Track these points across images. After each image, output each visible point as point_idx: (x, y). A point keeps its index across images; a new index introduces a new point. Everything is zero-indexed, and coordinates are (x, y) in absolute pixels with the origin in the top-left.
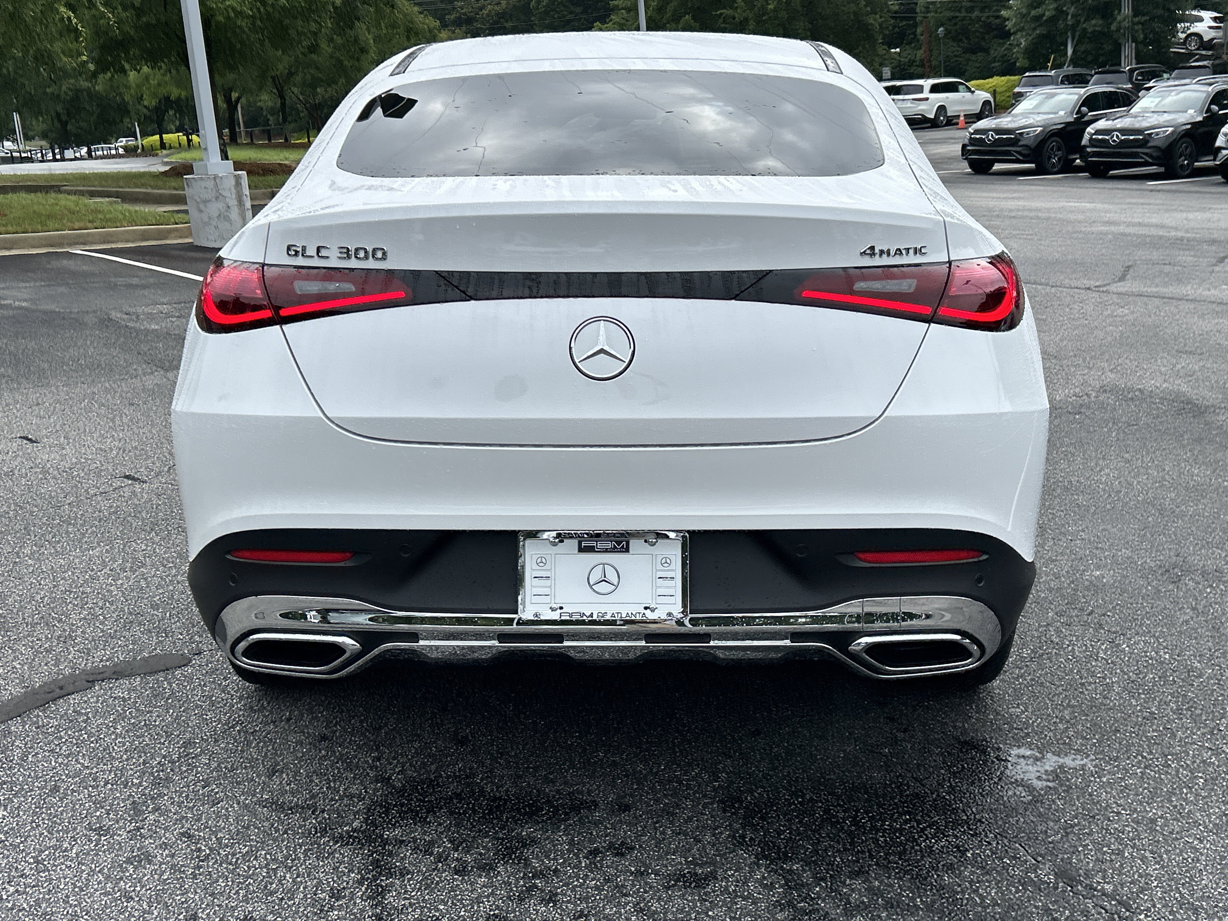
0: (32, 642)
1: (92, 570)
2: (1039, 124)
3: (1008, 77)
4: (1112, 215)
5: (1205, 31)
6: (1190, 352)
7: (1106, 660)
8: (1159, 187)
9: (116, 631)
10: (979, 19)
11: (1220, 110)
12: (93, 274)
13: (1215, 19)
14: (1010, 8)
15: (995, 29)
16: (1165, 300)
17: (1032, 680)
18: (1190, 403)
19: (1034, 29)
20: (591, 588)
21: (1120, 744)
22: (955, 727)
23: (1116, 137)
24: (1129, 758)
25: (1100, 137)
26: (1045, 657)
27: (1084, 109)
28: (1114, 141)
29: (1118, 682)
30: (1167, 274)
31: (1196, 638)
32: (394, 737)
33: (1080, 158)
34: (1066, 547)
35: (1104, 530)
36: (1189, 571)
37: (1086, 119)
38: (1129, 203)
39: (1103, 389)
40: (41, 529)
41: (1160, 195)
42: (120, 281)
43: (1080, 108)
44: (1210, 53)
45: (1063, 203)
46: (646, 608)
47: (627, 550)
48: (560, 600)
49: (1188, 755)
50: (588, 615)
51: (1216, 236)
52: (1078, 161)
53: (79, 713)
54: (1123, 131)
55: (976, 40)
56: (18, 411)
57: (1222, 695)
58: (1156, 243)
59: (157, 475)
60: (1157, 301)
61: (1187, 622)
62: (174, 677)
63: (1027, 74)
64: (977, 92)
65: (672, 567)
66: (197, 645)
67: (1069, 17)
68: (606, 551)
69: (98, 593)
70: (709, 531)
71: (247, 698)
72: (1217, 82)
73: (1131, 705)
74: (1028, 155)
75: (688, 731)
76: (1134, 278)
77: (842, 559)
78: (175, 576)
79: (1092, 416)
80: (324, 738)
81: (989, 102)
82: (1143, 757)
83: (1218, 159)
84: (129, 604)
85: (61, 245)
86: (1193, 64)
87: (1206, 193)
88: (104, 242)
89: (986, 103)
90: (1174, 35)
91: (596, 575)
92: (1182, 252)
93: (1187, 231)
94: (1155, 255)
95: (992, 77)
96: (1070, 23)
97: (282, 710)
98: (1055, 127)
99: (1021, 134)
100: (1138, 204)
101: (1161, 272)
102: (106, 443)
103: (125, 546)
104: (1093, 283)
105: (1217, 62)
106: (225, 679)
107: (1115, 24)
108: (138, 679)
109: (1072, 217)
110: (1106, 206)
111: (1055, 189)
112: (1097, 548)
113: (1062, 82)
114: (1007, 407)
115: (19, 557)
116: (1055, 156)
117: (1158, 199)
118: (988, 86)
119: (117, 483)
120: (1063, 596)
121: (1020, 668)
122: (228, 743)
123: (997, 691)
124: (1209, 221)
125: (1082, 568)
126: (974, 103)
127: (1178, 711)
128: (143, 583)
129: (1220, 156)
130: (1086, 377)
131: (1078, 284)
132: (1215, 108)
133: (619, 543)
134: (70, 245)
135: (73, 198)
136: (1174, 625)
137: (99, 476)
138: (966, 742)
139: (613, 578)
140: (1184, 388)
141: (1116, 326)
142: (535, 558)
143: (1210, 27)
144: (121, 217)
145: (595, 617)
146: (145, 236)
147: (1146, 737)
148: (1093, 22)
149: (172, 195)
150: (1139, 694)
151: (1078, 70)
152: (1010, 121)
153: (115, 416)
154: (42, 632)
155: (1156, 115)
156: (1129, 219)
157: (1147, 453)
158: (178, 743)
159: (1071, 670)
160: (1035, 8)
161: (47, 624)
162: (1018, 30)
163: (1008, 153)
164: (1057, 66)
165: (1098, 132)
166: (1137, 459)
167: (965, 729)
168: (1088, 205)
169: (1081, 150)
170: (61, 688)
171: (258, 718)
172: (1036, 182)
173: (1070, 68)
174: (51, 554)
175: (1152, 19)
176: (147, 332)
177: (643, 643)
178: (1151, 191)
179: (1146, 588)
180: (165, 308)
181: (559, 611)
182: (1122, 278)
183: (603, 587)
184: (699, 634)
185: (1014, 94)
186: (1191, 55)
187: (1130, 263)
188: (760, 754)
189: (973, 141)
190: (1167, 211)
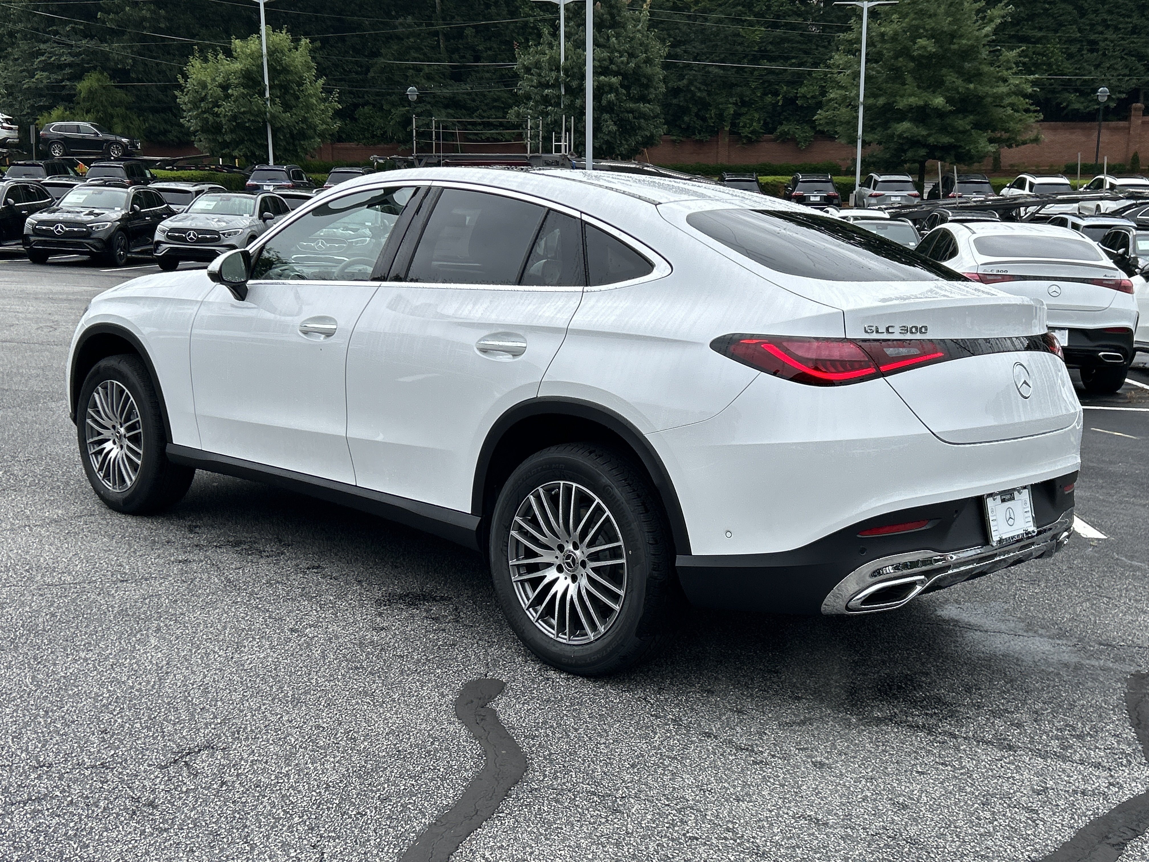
20: (1008, 523)
23: (61, 228)
25: (43, 227)
27: (10, 200)
28: (58, 232)
43: (6, 198)
46: (1024, 531)
47: (1014, 499)
54: (65, 223)
65: (1027, 505)
68: (1009, 500)
83: (159, 251)
129: (160, 249)
133: (1011, 495)
165: (39, 223)
183: (1011, 522)
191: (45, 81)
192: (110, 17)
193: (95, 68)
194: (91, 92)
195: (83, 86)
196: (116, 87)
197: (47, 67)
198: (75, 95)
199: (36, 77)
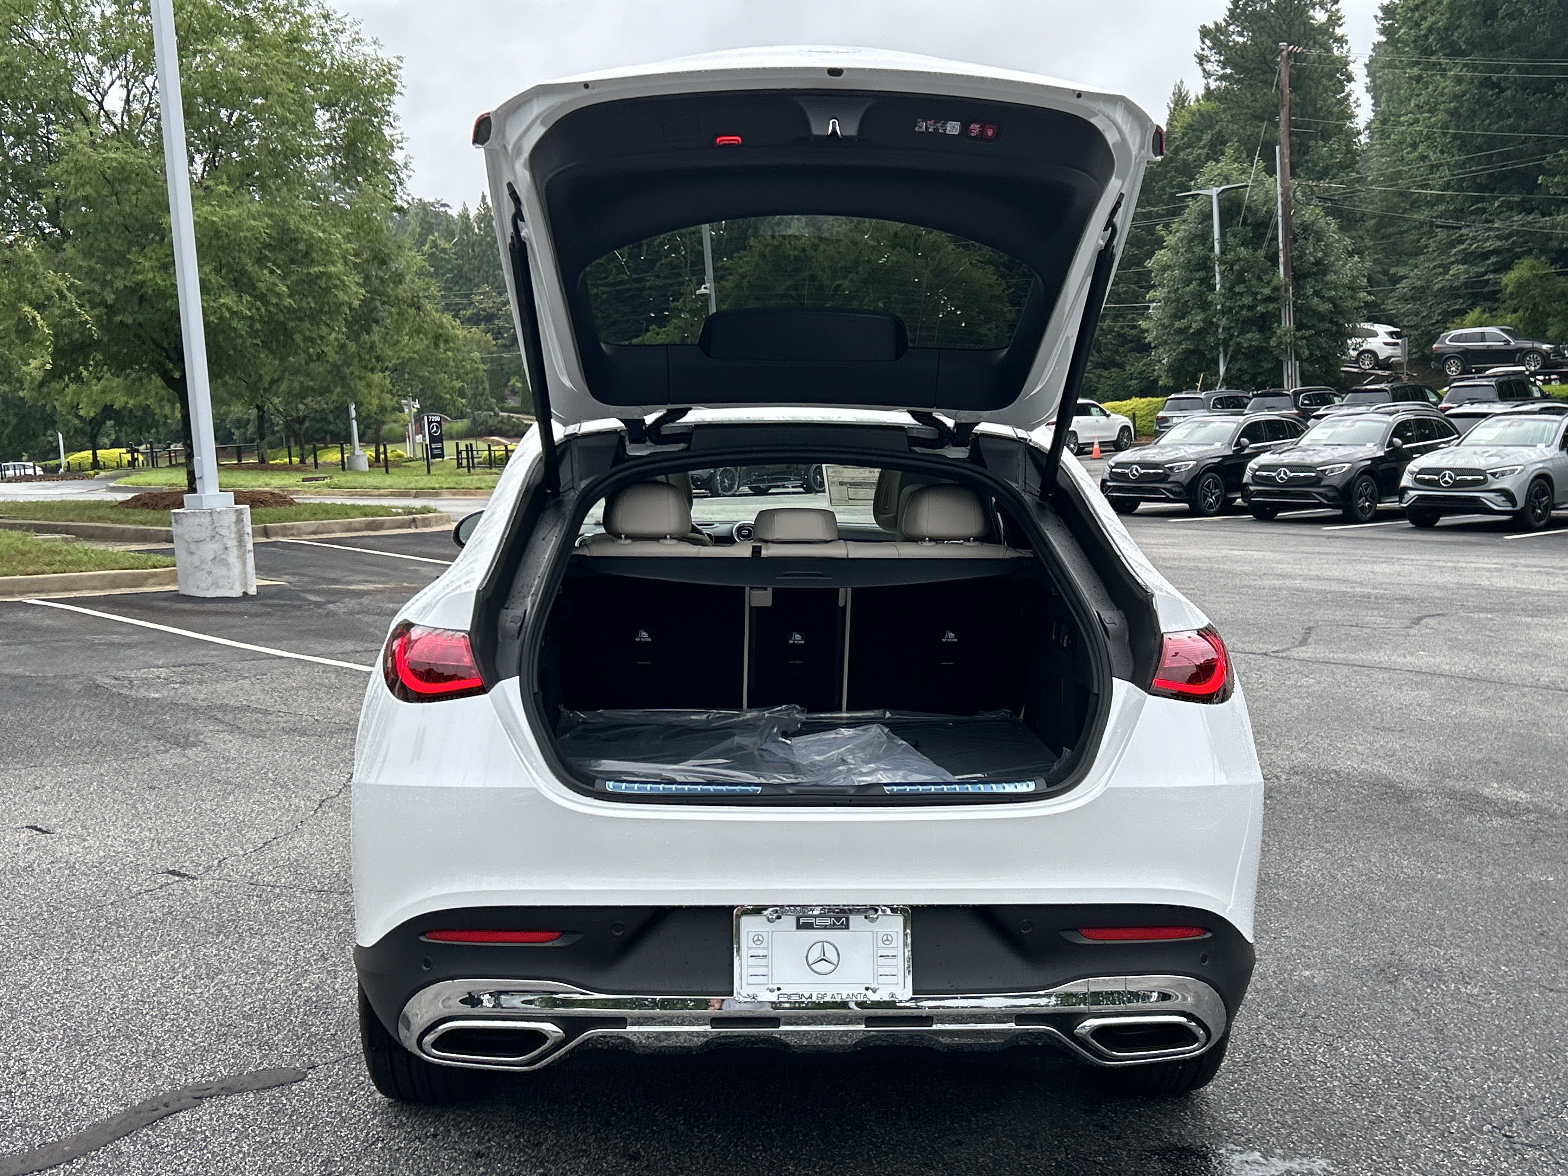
0: (116, 1056)
1: (163, 978)
2: (1192, 457)
3: (1149, 399)
4: (1284, 566)
5: (1380, 348)
6: (1389, 729)
7: (1325, 1064)
8: (1338, 533)
9: (210, 1044)
10: (1111, 330)
11: (1404, 443)
12: (60, 631)
13: (1391, 334)
14: (1149, 318)
15: (1131, 341)
16: (1356, 668)
17: (1248, 1084)
18: (1394, 786)
19: (1180, 343)
20: (809, 966)
21: (1347, 1147)
22: (1170, 1133)
23: (1284, 474)
24: (1358, 1162)
25: (1265, 474)
26: (1259, 1061)
27: (1244, 440)
28: (1281, 478)
29: (1339, 1087)
30: (1355, 638)
31: (1419, 1041)
32: (558, 1154)
33: (1242, 497)
34: (1270, 946)
35: (1309, 927)
36: (1407, 969)
37: (1247, 451)
38: (1303, 552)
39: (1294, 771)
40: (87, 932)
41: (1338, 543)
42: (97, 638)
43: (1239, 438)
44: (1387, 373)
45: (1225, 551)
46: (867, 989)
47: (847, 927)
48: (776, 980)
49: (1419, 1157)
50: (807, 995)
51: (1408, 593)
52: (1239, 500)
53: (194, 1132)
54: (1292, 467)
55: (1108, 353)
56: (15, 796)
57: (1450, 1098)
58: (1339, 600)
59: (208, 869)
60: (1345, 669)
61: (1408, 1024)
62: (292, 1092)
63: (1173, 396)
64: (1113, 416)
65: (894, 944)
66: (309, 1058)
67: (1220, 330)
68: (825, 928)
69: (177, 1003)
70: (933, 906)
71: (382, 1113)
72: (1398, 412)
73: (1355, 1108)
74: (1179, 494)
75: (882, 1143)
76: (1316, 642)
77: (1066, 935)
78: (261, 983)
79: (1284, 801)
80: (479, 1155)
81: (1128, 427)
82: (1372, 1160)
83: (1405, 501)
84: (217, 1015)
85: (11, 594)
86: (1368, 387)
87: (1392, 540)
88: (65, 590)
89: (1125, 428)
90: (1344, 349)
91: (815, 954)
92: (1370, 612)
93: (1374, 587)
94: (1339, 615)
95: (1130, 398)
96: (1221, 337)
97: (425, 1127)
98: (1210, 461)
99: (1171, 469)
100: (1313, 553)
101: (1347, 635)
102: (134, 832)
103: (192, 951)
104: (1271, 648)
105: (1397, 384)
106: (351, 1094)
107: (1274, 339)
108: (251, 1095)
109: (1238, 568)
110: (1276, 555)
111: (1214, 533)
112: (1304, 947)
113: (1214, 406)
114: (1222, 779)
115: (71, 964)
116: (1213, 494)
117: (1337, 547)
118: (1125, 409)
119: (161, 880)
120: (1272, 998)
121: (1234, 1073)
122: (373, 1161)
123: (1212, 1097)
124: (1399, 575)
125: (1290, 967)
126: (1109, 428)
127: (1406, 1115)
128: (226, 992)
129: (1407, 497)
130: (1273, 757)
131: (1254, 648)
132: (1398, 441)
133: (838, 919)
134: (22, 593)
135: (15, 534)
136: (1394, 1027)
137: (137, 872)
138: (1184, 1148)
139: (833, 957)
140: (1385, 770)
141: (1302, 698)
142: (751, 935)
143: (1386, 344)
144: (85, 559)
145: (814, 999)
146: (114, 582)
147: (1374, 1140)
148: (1249, 336)
149: (137, 531)
150: (1363, 1098)
151: (1233, 392)
152: (1158, 454)
153: (136, 802)
154: (123, 1046)
155: (1329, 449)
156: (1306, 571)
157: (1351, 844)
158: (316, 1161)
159: (1289, 1075)
160: (1180, 319)
161: (127, 1038)
162: (1160, 344)
163: (1156, 490)
164: (1207, 387)
165: (1262, 467)
166: (1340, 849)
167: (1181, 1135)
168: (1256, 554)
169: (1242, 488)
170: (166, 1105)
171: (399, 1135)
172: (1190, 525)
173: (1223, 390)
174: (107, 960)
175: (1318, 333)
176: (148, 701)
177: (862, 1027)
178: (1329, 537)
179: (1361, 988)
180: (164, 672)
181: (777, 992)
182: (1303, 642)
183: (823, 967)
184: (921, 1017)
185: (1158, 419)
186: (1364, 375)
187: (1311, 624)
188: (966, 1164)
189: (1114, 476)
190: (1349, 562)
191: (1462, 278)
192: (1556, 180)
193: (1529, 252)
194: (1522, 285)
195: (1509, 279)
196: (1559, 274)
197: (1467, 258)
198: (1500, 291)
199: (1451, 272)
